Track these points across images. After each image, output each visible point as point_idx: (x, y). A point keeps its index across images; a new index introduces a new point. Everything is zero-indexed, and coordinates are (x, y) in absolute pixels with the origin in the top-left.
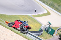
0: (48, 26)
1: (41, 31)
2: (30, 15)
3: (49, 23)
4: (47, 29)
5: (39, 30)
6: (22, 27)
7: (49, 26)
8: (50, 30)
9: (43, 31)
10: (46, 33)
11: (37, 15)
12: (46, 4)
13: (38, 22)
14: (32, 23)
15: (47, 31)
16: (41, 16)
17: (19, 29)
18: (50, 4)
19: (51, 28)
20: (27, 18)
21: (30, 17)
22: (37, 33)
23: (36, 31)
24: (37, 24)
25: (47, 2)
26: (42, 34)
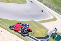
0: (54, 32)
1: (47, 37)
2: (36, 20)
3: (55, 29)
4: (53, 35)
5: (45, 36)
6: (23, 30)
7: (56, 32)
8: (57, 36)
9: (49, 37)
10: (52, 39)
11: (44, 20)
12: (52, 9)
13: (44, 28)
14: (38, 29)
15: (54, 37)
16: (48, 22)
17: (20, 32)
18: (56, 10)
19: (58, 34)
20: (33, 24)
21: (36, 23)
22: (43, 39)
23: (42, 37)
24: (43, 30)
25: (53, 8)
26: (48, 40)
